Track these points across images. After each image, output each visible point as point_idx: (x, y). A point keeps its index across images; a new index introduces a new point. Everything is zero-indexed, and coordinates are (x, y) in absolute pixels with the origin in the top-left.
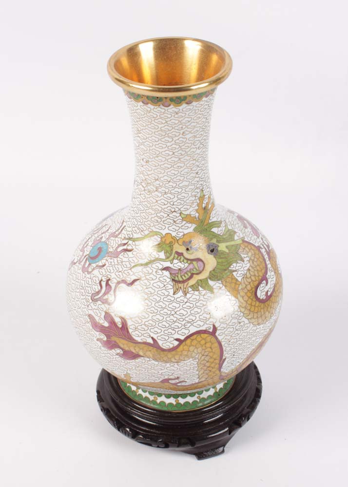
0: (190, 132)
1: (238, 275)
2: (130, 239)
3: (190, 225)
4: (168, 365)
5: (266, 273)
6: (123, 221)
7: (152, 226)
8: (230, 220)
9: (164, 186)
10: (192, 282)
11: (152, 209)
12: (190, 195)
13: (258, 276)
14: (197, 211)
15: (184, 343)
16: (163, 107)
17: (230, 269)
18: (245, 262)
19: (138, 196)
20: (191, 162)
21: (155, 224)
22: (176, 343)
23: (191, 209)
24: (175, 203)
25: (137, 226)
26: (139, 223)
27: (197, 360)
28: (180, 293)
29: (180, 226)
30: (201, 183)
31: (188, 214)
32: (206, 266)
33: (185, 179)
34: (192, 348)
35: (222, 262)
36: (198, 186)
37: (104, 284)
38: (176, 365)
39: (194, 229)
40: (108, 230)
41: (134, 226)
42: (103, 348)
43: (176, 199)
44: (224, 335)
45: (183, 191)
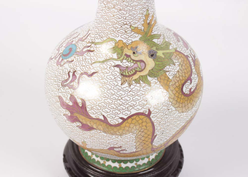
1: (170, 75)
2: (93, 43)
3: (137, 35)
4: (114, 137)
5: (191, 75)
6: (89, 30)
7: (109, 34)
8: (168, 35)
9: (119, 4)
10: (135, 77)
11: (110, 21)
12: (138, 13)
13: (185, 77)
14: (143, 25)
15: (126, 121)
17: (164, 69)
18: (176, 66)
19: (100, 11)
21: (112, 32)
22: (121, 121)
23: (139, 23)
24: (127, 18)
25: (98, 33)
26: (100, 32)
27: (135, 135)
28: (126, 85)
29: (130, 35)
30: (147, 4)
31: (135, 27)
32: (147, 66)
34: (132, 126)
35: (159, 64)
36: (145, 6)
37: (71, 74)
38: (120, 138)
39: (140, 39)
40: (78, 36)
41: (97, 34)
42: (67, 121)
43: (128, 15)
44: (156, 118)
45: (134, 9)
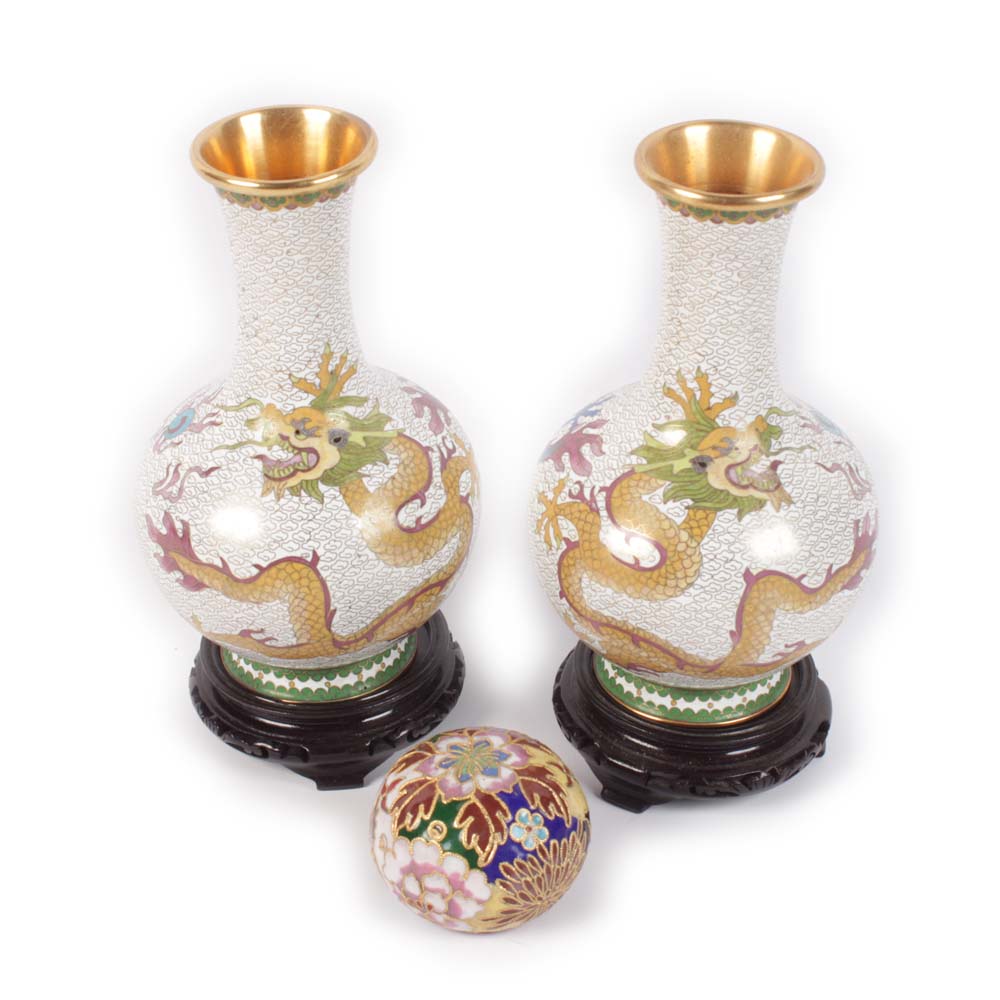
0: (300, 252)
1: (371, 483)
2: (222, 407)
3: (304, 395)
4: (244, 606)
5: (426, 488)
7: (251, 391)
9: (265, 329)
10: (293, 482)
11: (251, 363)
12: (305, 349)
13: (407, 491)
14: (317, 374)
15: (266, 573)
16: (254, 210)
17: (359, 471)
18: (390, 466)
19: (238, 342)
20: (305, 298)
21: (254, 387)
22: (255, 571)
23: (307, 371)
24: (282, 358)
27: (287, 604)
28: (272, 496)
29: (289, 394)
30: (324, 332)
31: (300, 379)
32: (321, 461)
33: (297, 323)
34: (278, 584)
35: (349, 460)
36: (320, 336)
37: (172, 470)
38: (256, 609)
39: (311, 403)
40: (207, 392)
42: (161, 570)
43: (282, 352)
44: (330, 571)
45: (294, 341)
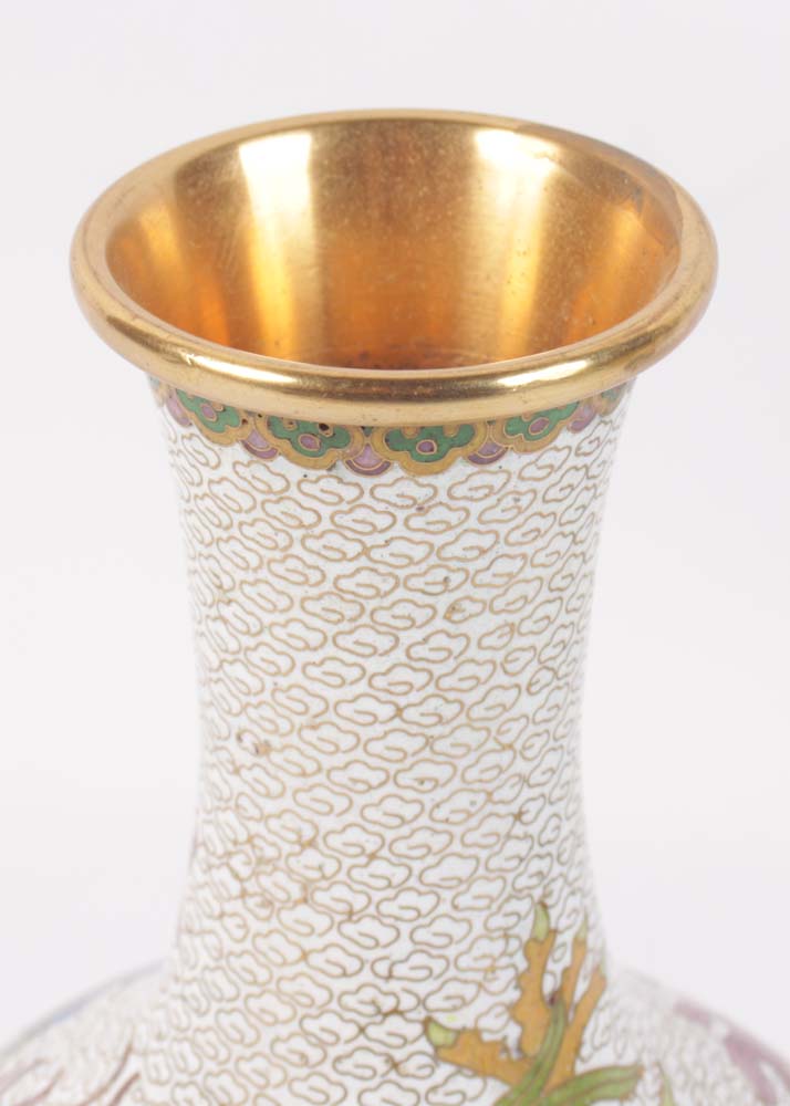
0: (488, 606)
3: (473, 1086)
6: (129, 1050)
7: (278, 1086)
8: (688, 1058)
9: (342, 876)
11: (279, 994)
12: (478, 929)
14: (513, 1010)
16: (350, 476)
19: (208, 924)
20: (491, 759)
21: (294, 1072)
23: (484, 1002)
24: (400, 970)
25: (199, 1078)
26: (210, 1066)
29: (422, 1086)
30: (535, 865)
31: (460, 1032)
33: (456, 847)
36: (522, 882)
40: (46, 1092)
41: (184, 1078)
43: (405, 946)
45: (445, 908)
